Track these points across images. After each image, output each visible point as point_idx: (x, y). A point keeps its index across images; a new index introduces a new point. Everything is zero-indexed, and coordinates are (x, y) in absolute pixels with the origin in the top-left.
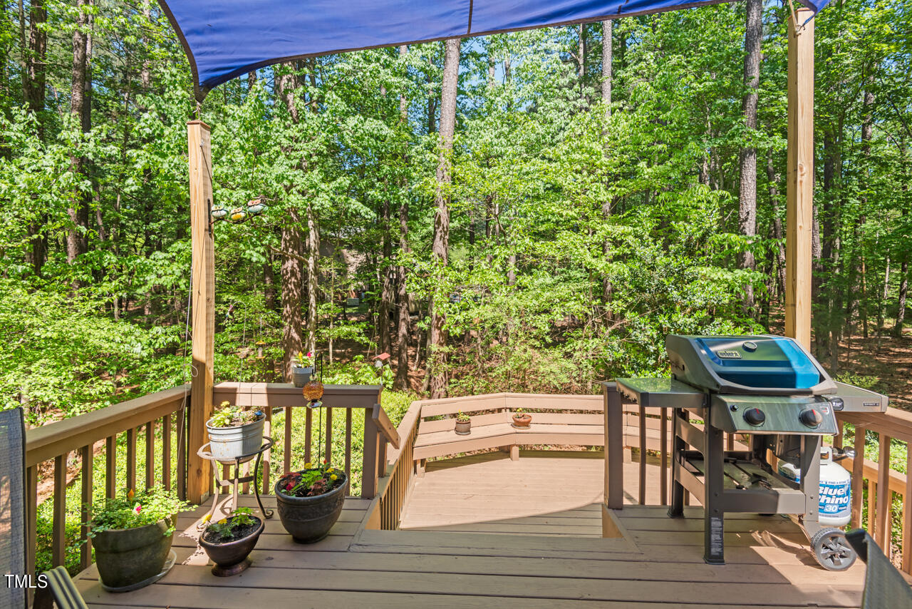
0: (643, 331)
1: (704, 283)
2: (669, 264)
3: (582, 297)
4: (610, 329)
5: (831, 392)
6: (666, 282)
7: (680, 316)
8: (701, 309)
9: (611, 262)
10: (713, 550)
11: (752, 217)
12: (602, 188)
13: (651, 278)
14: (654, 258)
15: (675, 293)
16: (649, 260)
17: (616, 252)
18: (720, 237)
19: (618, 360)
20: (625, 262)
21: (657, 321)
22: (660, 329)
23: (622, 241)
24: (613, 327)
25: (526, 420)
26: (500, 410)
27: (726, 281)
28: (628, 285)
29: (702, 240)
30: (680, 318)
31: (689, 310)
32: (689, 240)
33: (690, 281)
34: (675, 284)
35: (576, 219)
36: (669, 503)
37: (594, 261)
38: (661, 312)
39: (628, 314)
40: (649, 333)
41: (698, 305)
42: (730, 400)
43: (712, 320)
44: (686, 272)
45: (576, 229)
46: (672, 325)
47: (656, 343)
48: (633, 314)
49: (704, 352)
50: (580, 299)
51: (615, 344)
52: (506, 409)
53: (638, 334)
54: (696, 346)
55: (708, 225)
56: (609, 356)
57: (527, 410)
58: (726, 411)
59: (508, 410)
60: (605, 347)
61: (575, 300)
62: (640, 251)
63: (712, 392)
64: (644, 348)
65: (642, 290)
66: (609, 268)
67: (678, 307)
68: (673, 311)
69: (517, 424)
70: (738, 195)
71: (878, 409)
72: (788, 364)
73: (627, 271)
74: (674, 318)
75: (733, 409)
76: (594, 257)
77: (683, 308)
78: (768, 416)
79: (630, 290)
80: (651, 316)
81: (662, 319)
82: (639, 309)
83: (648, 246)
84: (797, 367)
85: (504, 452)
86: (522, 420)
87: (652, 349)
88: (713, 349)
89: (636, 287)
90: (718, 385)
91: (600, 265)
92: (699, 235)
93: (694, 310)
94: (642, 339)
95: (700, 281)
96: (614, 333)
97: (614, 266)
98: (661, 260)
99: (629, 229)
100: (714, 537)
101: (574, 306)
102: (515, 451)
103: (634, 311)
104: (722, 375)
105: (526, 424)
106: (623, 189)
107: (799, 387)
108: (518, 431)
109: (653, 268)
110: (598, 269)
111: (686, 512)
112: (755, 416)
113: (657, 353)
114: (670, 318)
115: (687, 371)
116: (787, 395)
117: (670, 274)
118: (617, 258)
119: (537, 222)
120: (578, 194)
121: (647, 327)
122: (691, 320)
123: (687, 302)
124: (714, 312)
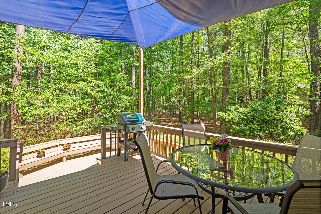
0: (107, 114)
1: (123, 100)
2: (114, 95)
3: (87, 104)
4: (97, 114)
5: (145, 122)
6: (114, 100)
7: (118, 109)
8: (123, 107)
9: (97, 93)
10: (126, 158)
11: (134, 83)
12: (93, 68)
13: (109, 99)
14: (111, 93)
15: (116, 103)
16: (109, 93)
17: (98, 89)
18: (127, 88)
19: (100, 124)
20: (101, 93)
21: (111, 111)
22: (112, 113)
23: (100, 86)
24: (98, 114)
25: (69, 147)
26: (57, 146)
27: (128, 100)
28: (102, 100)
29: (123, 88)
30: (117, 110)
31: (120, 108)
32: (119, 88)
33: (120, 100)
34: (116, 100)
35: (84, 77)
36: (117, 154)
37: (91, 92)
38: (112, 108)
39: (103, 109)
40: (109, 115)
41: (122, 106)
42: (129, 126)
43: (125, 110)
44: (119, 97)
45: (84, 80)
46: (115, 112)
47: (111, 118)
48: (104, 109)
49: (125, 117)
50: (87, 105)
51: (99, 119)
52: (60, 145)
53: (106, 115)
54: (123, 116)
55: (124, 85)
56: (97, 123)
57: (69, 144)
58: (128, 128)
59: (61, 145)
60: (96, 120)
61: (85, 105)
62: (106, 90)
63: (126, 125)
64: (108, 119)
65: (107, 102)
66: (96, 95)
67: (117, 107)
68: (116, 108)
69: (65, 149)
70: (131, 76)
71: (152, 125)
72: (138, 118)
73: (102, 96)
74: (116, 110)
75: (130, 128)
76: (91, 91)
77: (118, 107)
78: (136, 128)
79: (103, 102)
80: (109, 110)
81: (113, 111)
82: (106, 108)
83: (108, 89)
84: (140, 118)
85: (60, 160)
86: (67, 147)
87: (110, 119)
88: (126, 116)
89: (105, 101)
90: (127, 123)
91: (93, 93)
92: (122, 87)
93: (121, 108)
94: (107, 117)
95: (122, 100)
96: (98, 115)
97: (98, 94)
98: (113, 93)
99: (102, 82)
100: (126, 155)
101: (85, 107)
102: (65, 158)
103: (105, 108)
104: (128, 121)
105: (69, 148)
106: (100, 69)
107: (140, 122)
108: (66, 151)
109: (110, 96)
110: (92, 95)
111: (120, 154)
112: (133, 128)
113: (111, 121)
114: (115, 110)
115: (121, 121)
116: (138, 124)
117: (114, 98)
118: (99, 92)
119: (67, 76)
120: (84, 68)
121: (109, 113)
122: (120, 110)
123: (119, 106)
124: (126, 108)
